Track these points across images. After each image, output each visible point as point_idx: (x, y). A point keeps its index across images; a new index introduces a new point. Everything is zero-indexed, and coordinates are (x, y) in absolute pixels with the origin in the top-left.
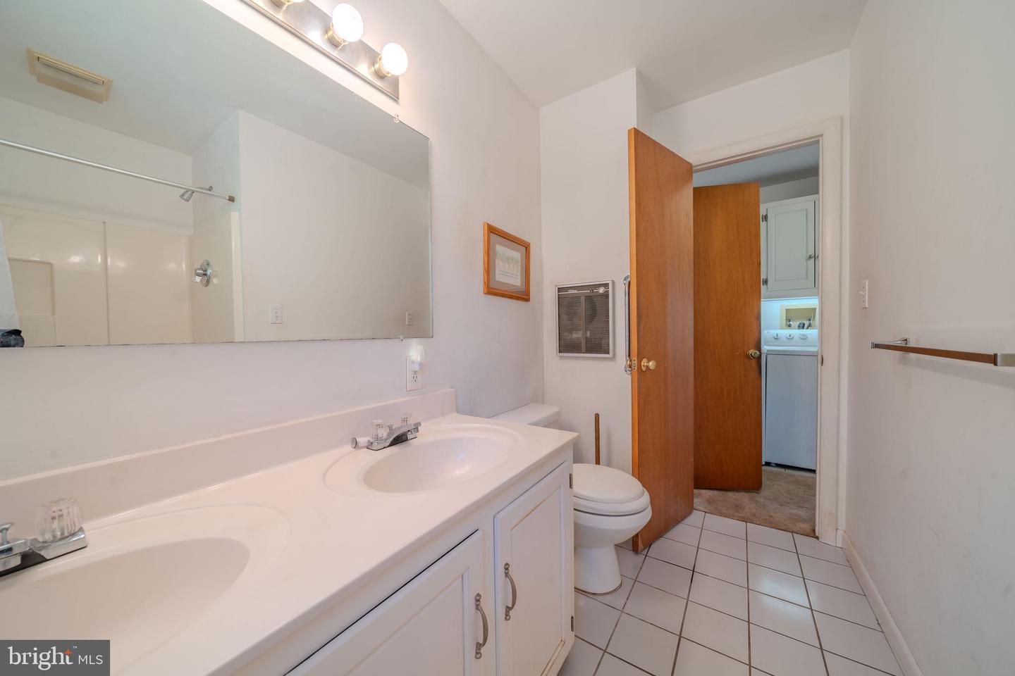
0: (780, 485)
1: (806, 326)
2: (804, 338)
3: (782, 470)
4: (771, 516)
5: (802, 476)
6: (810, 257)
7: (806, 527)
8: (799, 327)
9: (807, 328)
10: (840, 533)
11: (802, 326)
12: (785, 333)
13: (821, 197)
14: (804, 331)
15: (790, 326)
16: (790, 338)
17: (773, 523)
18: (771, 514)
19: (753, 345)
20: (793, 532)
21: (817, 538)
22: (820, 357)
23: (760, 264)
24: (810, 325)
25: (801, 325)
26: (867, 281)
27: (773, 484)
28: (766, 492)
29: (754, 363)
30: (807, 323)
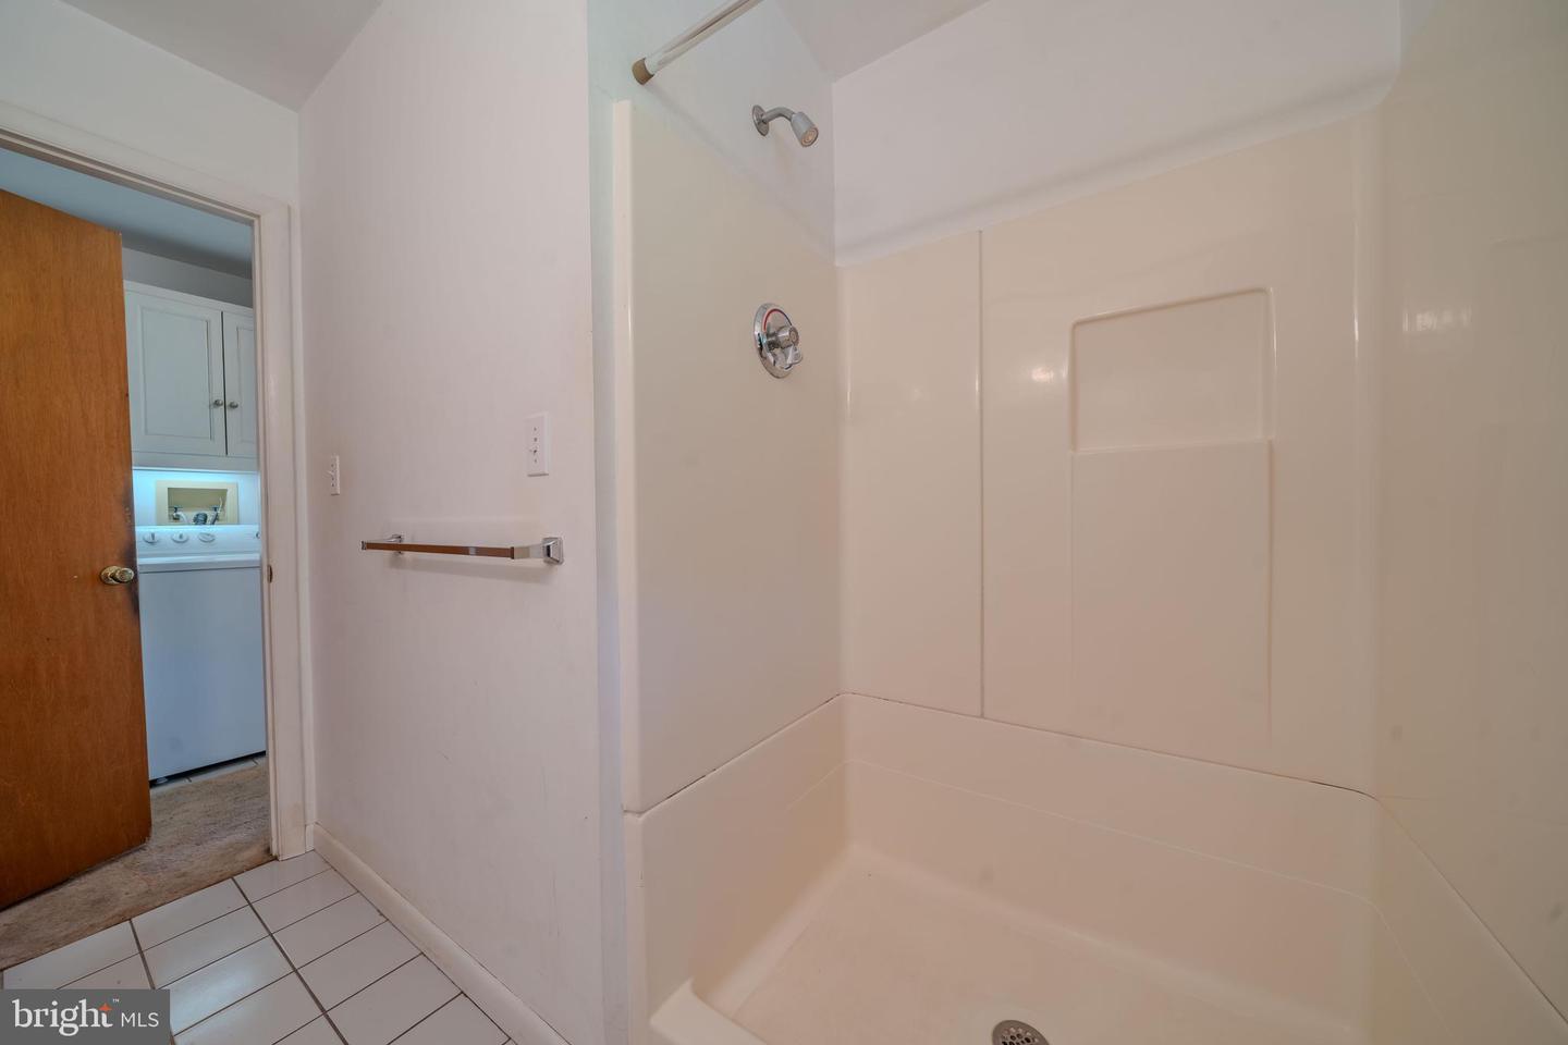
0: (187, 811)
1: (210, 518)
2: (209, 540)
3: (184, 782)
4: (184, 875)
5: (223, 777)
6: (217, 404)
7: (254, 852)
8: (196, 521)
9: (213, 523)
10: (311, 828)
11: (201, 520)
12: (169, 531)
13: (258, 313)
14: (208, 529)
15: (177, 519)
16: (181, 541)
17: (190, 885)
18: (183, 870)
19: (116, 557)
20: (231, 877)
21: (276, 859)
22: (265, 569)
23: (127, 395)
24: (216, 519)
25: (201, 518)
26: (338, 458)
27: (170, 814)
28: (160, 836)
29: (120, 594)
30: (210, 515)
